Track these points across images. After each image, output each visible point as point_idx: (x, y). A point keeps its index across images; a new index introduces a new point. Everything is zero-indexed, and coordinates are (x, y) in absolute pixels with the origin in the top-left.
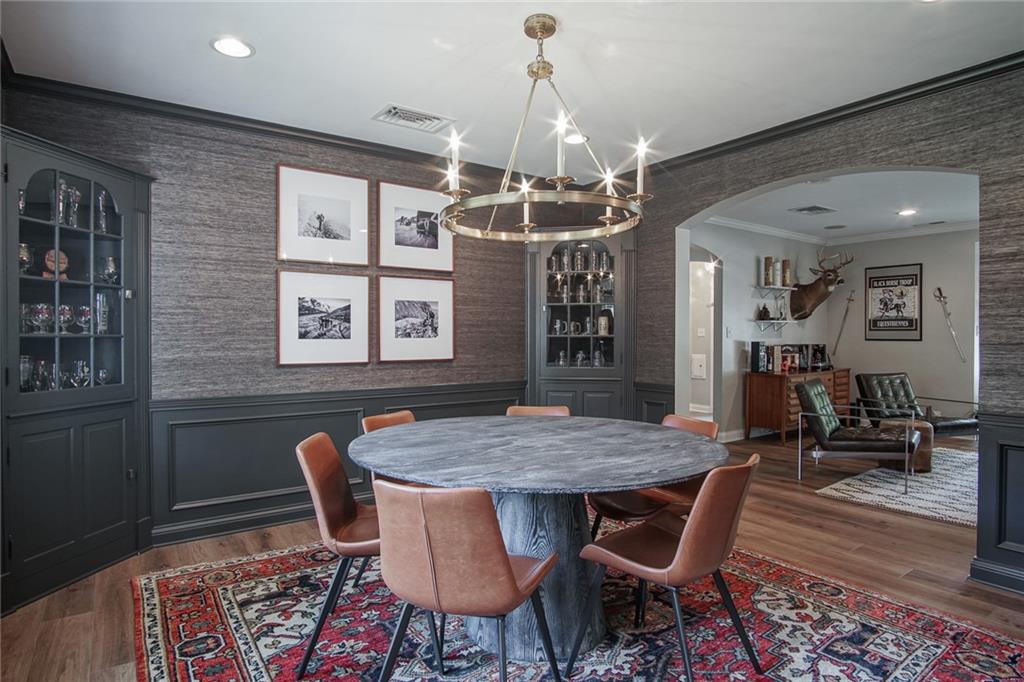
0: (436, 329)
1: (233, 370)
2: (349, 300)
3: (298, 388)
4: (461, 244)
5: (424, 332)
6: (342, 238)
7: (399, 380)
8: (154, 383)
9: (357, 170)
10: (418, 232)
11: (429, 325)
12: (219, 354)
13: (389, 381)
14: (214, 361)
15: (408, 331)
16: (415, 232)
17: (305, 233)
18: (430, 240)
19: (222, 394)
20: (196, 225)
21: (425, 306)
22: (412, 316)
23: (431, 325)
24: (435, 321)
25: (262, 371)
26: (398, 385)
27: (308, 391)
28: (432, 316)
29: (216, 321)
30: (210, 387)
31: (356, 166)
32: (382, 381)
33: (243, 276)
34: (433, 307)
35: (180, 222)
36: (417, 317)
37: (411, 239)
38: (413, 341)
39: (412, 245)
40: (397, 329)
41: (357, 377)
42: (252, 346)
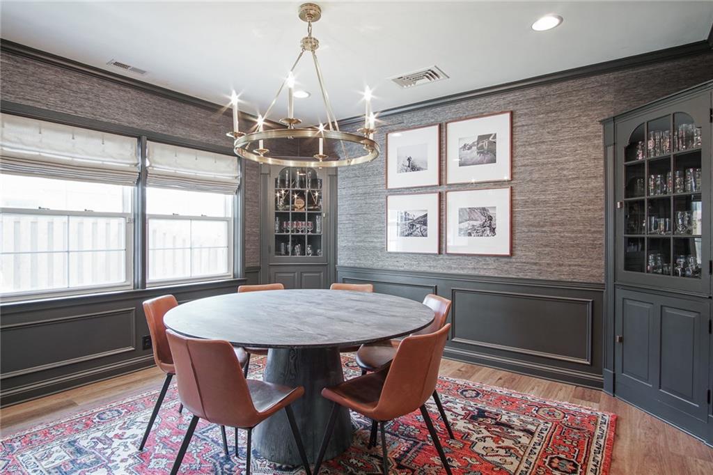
0: (494, 229)
1: (367, 253)
2: (426, 211)
3: (398, 267)
4: (521, 154)
5: (483, 232)
6: (422, 169)
7: (462, 269)
8: (339, 257)
9: (433, 120)
10: (478, 153)
11: (489, 226)
12: (362, 244)
13: (455, 269)
14: (360, 248)
15: (469, 231)
16: (475, 153)
17: (401, 171)
18: (488, 157)
19: (363, 266)
20: (354, 177)
21: (484, 210)
22: (473, 220)
23: (490, 226)
24: (493, 222)
25: (380, 255)
26: (461, 272)
27: (402, 269)
28: (490, 218)
29: (360, 227)
30: (358, 261)
31: (432, 118)
32: (450, 268)
33: (372, 202)
34: (491, 212)
35: (347, 177)
36: (476, 220)
37: (472, 159)
38: (473, 238)
39: (473, 164)
40: (460, 230)
41: (432, 263)
42: (375, 240)
